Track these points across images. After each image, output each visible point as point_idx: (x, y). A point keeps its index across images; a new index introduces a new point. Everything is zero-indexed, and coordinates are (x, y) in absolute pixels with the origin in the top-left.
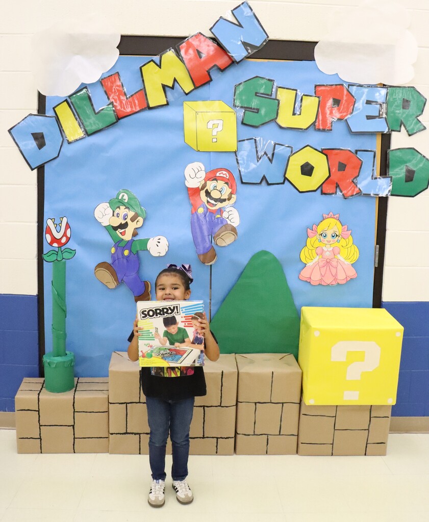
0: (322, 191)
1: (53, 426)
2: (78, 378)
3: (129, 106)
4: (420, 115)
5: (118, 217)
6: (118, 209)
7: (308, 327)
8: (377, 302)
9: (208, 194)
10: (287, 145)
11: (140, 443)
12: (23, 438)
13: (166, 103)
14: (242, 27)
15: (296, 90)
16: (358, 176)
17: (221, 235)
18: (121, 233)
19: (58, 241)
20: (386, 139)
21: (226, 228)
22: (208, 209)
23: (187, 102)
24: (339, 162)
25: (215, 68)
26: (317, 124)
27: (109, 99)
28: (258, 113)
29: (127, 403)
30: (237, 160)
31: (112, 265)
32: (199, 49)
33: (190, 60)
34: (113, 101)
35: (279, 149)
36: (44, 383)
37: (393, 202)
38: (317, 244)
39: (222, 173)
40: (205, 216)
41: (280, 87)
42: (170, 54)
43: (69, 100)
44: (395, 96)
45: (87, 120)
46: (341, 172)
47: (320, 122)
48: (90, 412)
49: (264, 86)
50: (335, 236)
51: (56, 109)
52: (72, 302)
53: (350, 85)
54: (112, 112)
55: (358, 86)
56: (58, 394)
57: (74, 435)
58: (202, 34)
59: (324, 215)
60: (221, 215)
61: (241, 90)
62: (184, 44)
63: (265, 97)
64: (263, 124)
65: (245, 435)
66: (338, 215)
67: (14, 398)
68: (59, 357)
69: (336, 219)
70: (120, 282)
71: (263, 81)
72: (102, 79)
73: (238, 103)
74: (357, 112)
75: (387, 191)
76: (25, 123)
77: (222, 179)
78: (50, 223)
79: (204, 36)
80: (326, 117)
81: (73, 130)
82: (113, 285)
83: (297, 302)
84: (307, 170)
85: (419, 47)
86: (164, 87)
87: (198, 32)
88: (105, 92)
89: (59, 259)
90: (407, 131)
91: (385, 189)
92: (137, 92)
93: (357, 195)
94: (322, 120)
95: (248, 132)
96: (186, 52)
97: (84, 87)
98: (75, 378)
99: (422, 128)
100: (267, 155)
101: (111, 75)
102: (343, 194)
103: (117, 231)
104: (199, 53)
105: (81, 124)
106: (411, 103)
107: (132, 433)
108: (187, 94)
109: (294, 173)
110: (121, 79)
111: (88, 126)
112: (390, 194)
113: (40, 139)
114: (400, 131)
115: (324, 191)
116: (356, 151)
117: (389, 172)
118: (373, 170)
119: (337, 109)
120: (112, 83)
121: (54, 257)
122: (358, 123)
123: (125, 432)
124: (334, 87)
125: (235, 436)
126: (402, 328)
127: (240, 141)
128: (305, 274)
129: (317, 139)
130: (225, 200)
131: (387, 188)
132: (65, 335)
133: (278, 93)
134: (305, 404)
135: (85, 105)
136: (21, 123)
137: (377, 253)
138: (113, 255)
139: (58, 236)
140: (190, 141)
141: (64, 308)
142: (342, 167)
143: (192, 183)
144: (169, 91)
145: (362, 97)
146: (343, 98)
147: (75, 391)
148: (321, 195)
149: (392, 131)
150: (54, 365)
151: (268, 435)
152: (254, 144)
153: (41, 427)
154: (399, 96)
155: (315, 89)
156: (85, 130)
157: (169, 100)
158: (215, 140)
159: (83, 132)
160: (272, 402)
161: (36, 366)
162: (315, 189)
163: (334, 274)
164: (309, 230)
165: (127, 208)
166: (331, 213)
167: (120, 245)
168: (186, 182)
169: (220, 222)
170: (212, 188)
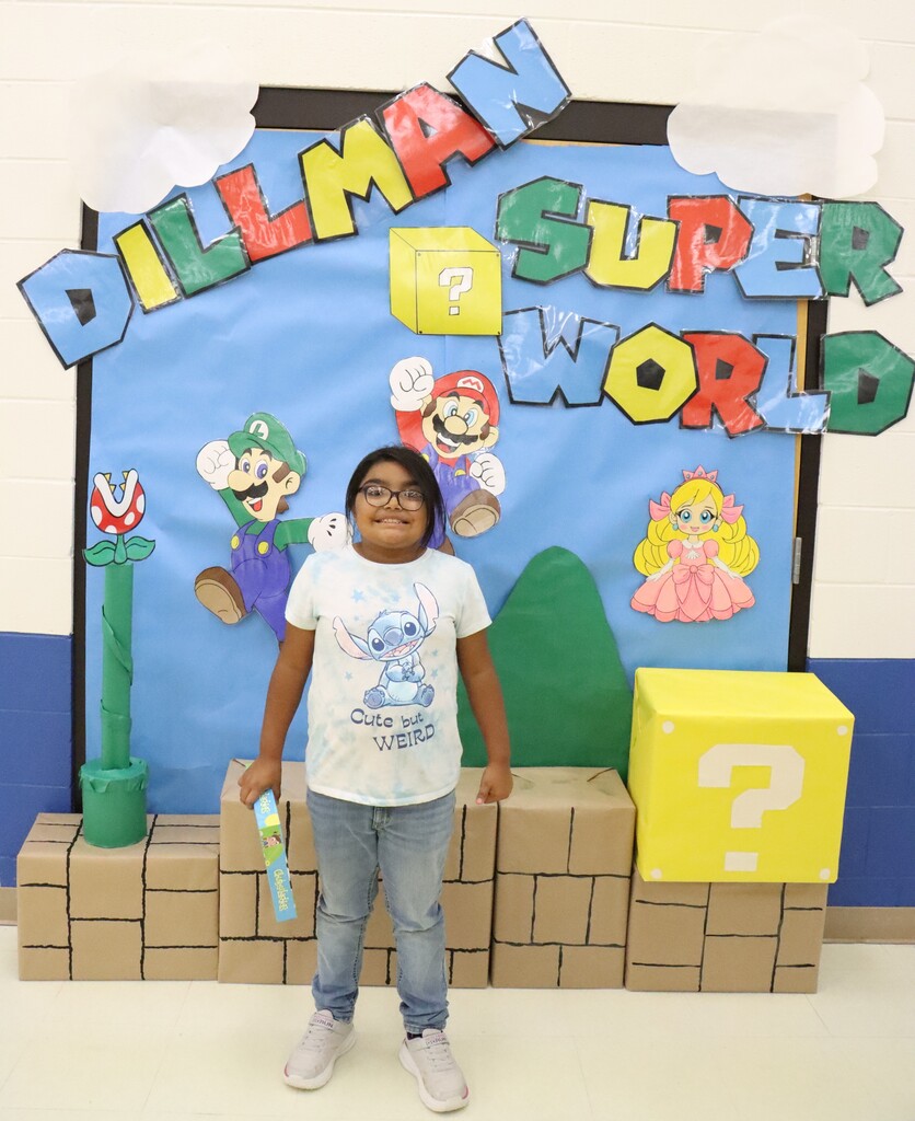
0: (681, 421)
1: (97, 919)
2: (156, 816)
3: (274, 236)
4: (889, 262)
5: (247, 471)
6: (247, 454)
7: (649, 713)
8: (798, 661)
9: (438, 424)
10: (607, 323)
11: (285, 959)
12: (32, 947)
13: (352, 231)
14: (515, 73)
15: (629, 207)
16: (758, 390)
17: (465, 514)
18: (252, 506)
19: (117, 521)
20: (817, 312)
21: (476, 498)
22: (438, 456)
23: (397, 230)
24: (719, 361)
25: (458, 157)
26: (671, 278)
27: (231, 219)
28: (546, 253)
29: (258, 873)
30: (502, 353)
31: (232, 574)
32: (423, 118)
33: (405, 140)
34: (241, 224)
35: (590, 332)
36: (81, 826)
37: (832, 445)
38: (671, 534)
39: (470, 381)
41: (594, 201)
42: (362, 129)
43: (147, 221)
44: (837, 220)
45: (185, 264)
46: (722, 381)
47: (679, 275)
48: (179, 891)
49: (560, 198)
50: (708, 516)
51: (118, 240)
52: (145, 650)
53: (748, 198)
54: (238, 248)
55: (758, 200)
56: (109, 850)
57: (143, 939)
58: (430, 86)
59: (686, 473)
60: (467, 470)
61: (511, 205)
62: (392, 107)
63: (566, 222)
64: (556, 278)
65: (512, 944)
66: (714, 474)
67: (15, 856)
68: (115, 770)
69: (711, 482)
70: (247, 611)
71: (558, 187)
72: (219, 179)
73: (504, 234)
74: (756, 255)
75: (821, 422)
76: (53, 269)
77: (469, 393)
78: (101, 483)
79: (435, 90)
80: (691, 265)
81: (154, 284)
82: (233, 616)
83: (628, 656)
85: (888, 119)
86: (349, 196)
87: (422, 81)
88: (225, 205)
89: (118, 560)
90: (863, 296)
91: (814, 418)
92: (292, 207)
93: (756, 430)
94: (682, 271)
95: (525, 295)
96: (397, 124)
97: (179, 194)
98: (148, 816)
99: (894, 289)
100: (565, 343)
101: (238, 170)
102: (726, 429)
103: (244, 502)
104: (423, 125)
105: (171, 272)
106: (872, 237)
107: (269, 938)
108: (397, 213)
109: (622, 383)
110: (259, 180)
111: (185, 276)
112: (825, 427)
113: (83, 303)
114: (847, 296)
115: (687, 421)
116: (755, 337)
117: (823, 383)
118: (790, 377)
119: (716, 248)
120: (239, 186)
121: (108, 556)
122: (759, 276)
123: (254, 934)
124: (709, 200)
125: (491, 947)
126: (849, 716)
127: (508, 313)
128: (643, 597)
129: (670, 310)
130: (474, 439)
131: (820, 416)
132: (129, 722)
133: (591, 212)
134: (641, 879)
135: (181, 232)
136: (43, 269)
137: (798, 554)
138: (234, 553)
139: (117, 510)
140: (403, 311)
141: (128, 669)
142: (725, 370)
143: (407, 402)
144: (359, 206)
145: (767, 223)
146: (727, 224)
147: (148, 844)
148: (678, 430)
149: (831, 294)
150: (104, 789)
151: (561, 944)
152: (538, 320)
153: (72, 922)
154: (845, 221)
155: (668, 205)
156: (180, 285)
157: (358, 224)
158: (454, 311)
159: (176, 288)
160: (571, 872)
161: (66, 788)
162: (667, 417)
163: (705, 599)
164: (653, 505)
165: (265, 452)
166: (701, 469)
167: (250, 531)
168: (392, 398)
169: (463, 486)
170: (447, 413)
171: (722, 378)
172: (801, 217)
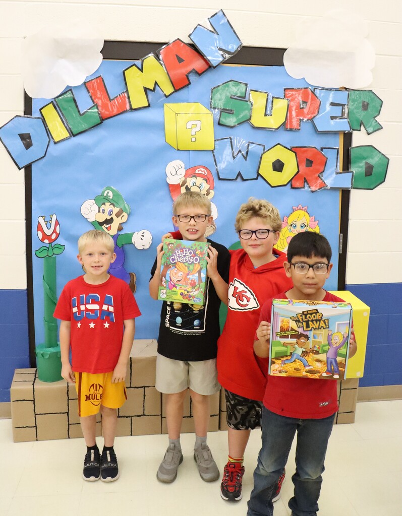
0: (291, 185)
1: (48, 414)
4: (377, 116)
5: (104, 213)
6: (103, 205)
8: (342, 286)
9: (188, 189)
10: (259, 143)
12: (19, 427)
13: (147, 105)
14: (218, 34)
15: (267, 93)
16: (324, 171)
18: (107, 228)
19: (49, 237)
20: (348, 137)
23: (167, 104)
24: (307, 159)
25: (194, 72)
26: (286, 124)
27: (93, 101)
28: (232, 114)
30: (214, 158)
32: (178, 55)
33: (170, 64)
34: (97, 103)
35: (252, 147)
36: (36, 374)
37: (356, 196)
38: (288, 234)
39: (201, 170)
41: (253, 90)
43: (54, 102)
46: (308, 168)
47: (289, 123)
49: (238, 89)
50: (304, 226)
51: (42, 111)
53: (316, 88)
54: (97, 114)
55: (322, 89)
56: (50, 383)
57: (68, 421)
58: (180, 40)
59: (294, 208)
63: (238, 99)
64: (238, 125)
66: (306, 208)
67: (9, 389)
68: (52, 348)
69: (305, 211)
72: (86, 82)
73: (215, 105)
74: (322, 114)
75: (350, 185)
76: (12, 124)
77: (200, 175)
78: (41, 220)
79: (183, 42)
81: (59, 131)
85: (377, 54)
86: (146, 89)
87: (177, 38)
89: (50, 255)
90: (367, 131)
92: (120, 95)
94: (289, 121)
95: (223, 132)
97: (69, 89)
100: (241, 153)
101: (95, 79)
102: (311, 188)
103: (103, 227)
104: (178, 57)
105: (66, 125)
106: (370, 106)
107: (124, 417)
108: (167, 97)
109: (266, 169)
110: (105, 82)
112: (351, 187)
113: (26, 139)
115: (294, 185)
116: (322, 149)
117: (350, 168)
118: (337, 166)
121: (44, 254)
122: (323, 123)
124: (303, 90)
125: (220, 414)
126: (369, 308)
127: (217, 140)
129: (286, 138)
133: (251, 95)
135: (70, 106)
136: (8, 124)
137: (341, 241)
139: (48, 232)
140: (171, 140)
142: (309, 163)
143: (173, 180)
144: (149, 93)
145: (327, 100)
146: (309, 100)
148: (290, 189)
149: (353, 130)
150: (48, 357)
152: (230, 143)
153: (36, 416)
155: (284, 92)
156: (71, 130)
157: (150, 102)
158: (194, 140)
159: (69, 132)
161: (26, 357)
162: (285, 184)
165: (112, 204)
166: (300, 206)
168: (167, 178)
170: (191, 185)
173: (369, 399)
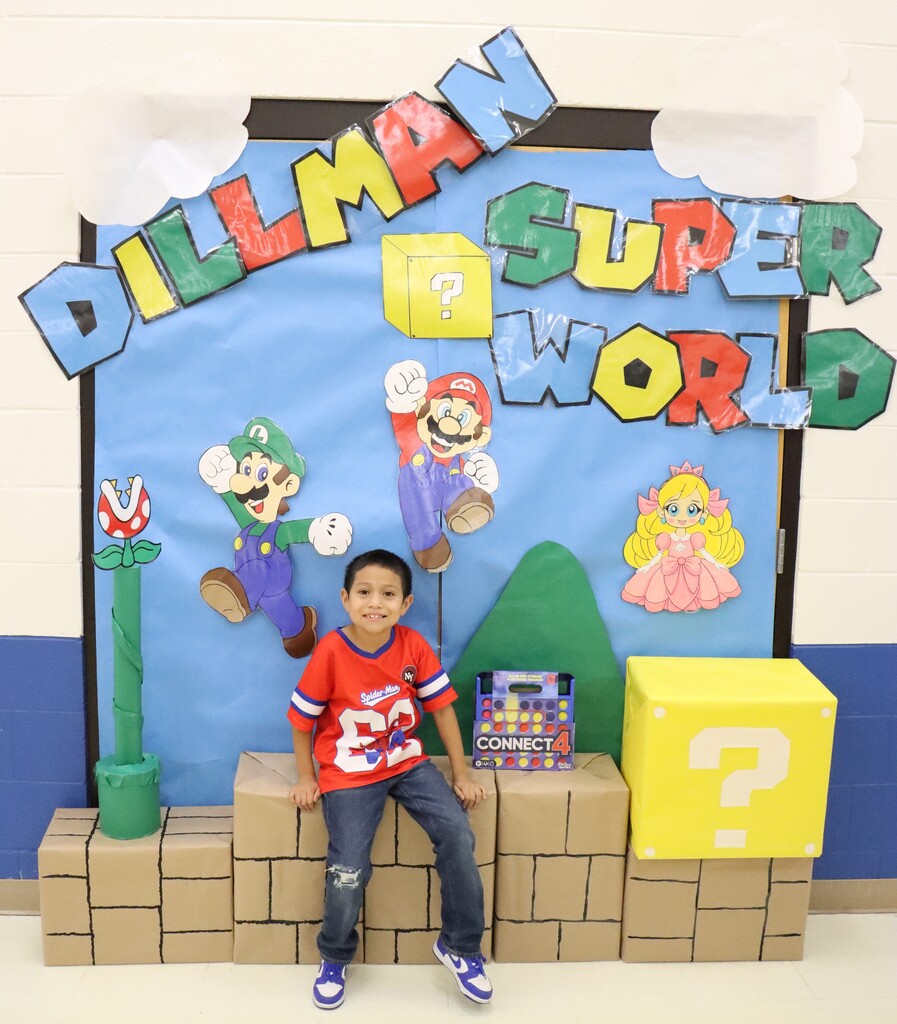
0: (668, 418)
1: (117, 907)
2: (169, 809)
3: (269, 245)
4: (868, 261)
5: (248, 474)
6: (248, 458)
7: (641, 699)
8: (783, 647)
9: (433, 425)
10: (595, 325)
11: (297, 942)
12: (56, 934)
13: (345, 238)
14: (503, 81)
15: (614, 211)
16: (742, 387)
17: (461, 510)
18: (254, 508)
19: (124, 525)
20: (799, 310)
21: (471, 496)
22: (433, 456)
23: (390, 237)
24: (703, 359)
25: (447, 165)
26: (656, 280)
27: (227, 230)
28: (534, 257)
29: (270, 859)
30: (493, 355)
31: (236, 574)
32: (412, 127)
33: (395, 149)
34: (236, 234)
35: (578, 332)
36: (97, 820)
37: (813, 439)
38: (659, 527)
39: (462, 382)
40: (428, 471)
41: (581, 205)
42: (353, 137)
43: (144, 233)
44: (817, 221)
45: (182, 274)
46: (707, 379)
47: (664, 276)
48: (194, 879)
49: (548, 203)
50: (695, 510)
51: (117, 252)
52: (153, 652)
53: (727, 199)
54: (235, 257)
55: (741, 202)
56: (126, 842)
57: (161, 925)
58: (418, 95)
59: (673, 468)
60: (461, 469)
61: (499, 211)
62: (382, 117)
63: (551, 226)
64: (545, 281)
65: (513, 921)
66: (700, 468)
67: (36, 850)
68: (129, 766)
69: (697, 476)
70: (251, 607)
71: (545, 193)
72: (213, 190)
73: (493, 238)
74: (738, 256)
75: (803, 418)
76: (52, 281)
77: (462, 394)
78: (107, 489)
79: (423, 99)
80: (675, 266)
81: (153, 295)
82: (237, 614)
83: (620, 644)
84: (637, 374)
85: (865, 121)
86: (341, 204)
87: (411, 90)
88: (220, 217)
89: (126, 563)
90: (843, 295)
91: (796, 413)
92: (285, 216)
93: (740, 426)
94: (667, 272)
95: (514, 298)
96: (387, 132)
97: (175, 205)
98: (161, 808)
99: (873, 287)
100: (554, 345)
101: (232, 181)
102: (712, 426)
103: (246, 505)
104: (413, 134)
105: (169, 283)
106: (850, 237)
107: (282, 922)
108: (388, 220)
109: (610, 382)
110: (253, 190)
111: (183, 287)
112: (807, 423)
113: (84, 314)
114: (827, 295)
115: (674, 417)
116: (739, 336)
117: (804, 380)
118: (773, 374)
119: (699, 250)
120: (234, 197)
121: (115, 560)
122: (742, 278)
123: (266, 918)
124: (692, 203)
125: (494, 924)
126: (834, 699)
127: (499, 316)
128: (634, 589)
129: (657, 311)
130: (467, 438)
131: (802, 412)
132: (141, 719)
133: (577, 216)
134: (636, 858)
135: (177, 243)
136: (44, 282)
137: (782, 545)
138: (237, 554)
139: (123, 515)
140: (396, 316)
141: (139, 667)
142: (710, 368)
143: (402, 404)
144: (351, 214)
145: (749, 225)
146: (711, 226)
147: (163, 835)
148: (664, 427)
149: (812, 293)
150: (119, 783)
151: (560, 920)
152: (528, 322)
153: (93, 911)
154: (825, 222)
155: (653, 208)
156: (179, 294)
157: (350, 232)
158: (446, 315)
159: (174, 298)
160: (569, 853)
161: (81, 784)
162: (654, 414)
163: (693, 589)
164: (641, 499)
165: (266, 455)
166: (687, 464)
167: (252, 532)
168: (388, 400)
169: (457, 485)
170: (441, 414)
171: (707, 376)
172: (782, 218)
173: (845, 908)
